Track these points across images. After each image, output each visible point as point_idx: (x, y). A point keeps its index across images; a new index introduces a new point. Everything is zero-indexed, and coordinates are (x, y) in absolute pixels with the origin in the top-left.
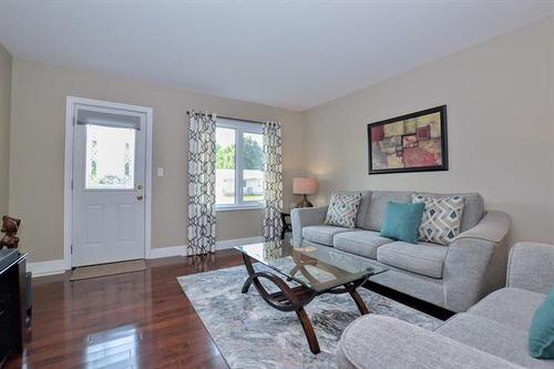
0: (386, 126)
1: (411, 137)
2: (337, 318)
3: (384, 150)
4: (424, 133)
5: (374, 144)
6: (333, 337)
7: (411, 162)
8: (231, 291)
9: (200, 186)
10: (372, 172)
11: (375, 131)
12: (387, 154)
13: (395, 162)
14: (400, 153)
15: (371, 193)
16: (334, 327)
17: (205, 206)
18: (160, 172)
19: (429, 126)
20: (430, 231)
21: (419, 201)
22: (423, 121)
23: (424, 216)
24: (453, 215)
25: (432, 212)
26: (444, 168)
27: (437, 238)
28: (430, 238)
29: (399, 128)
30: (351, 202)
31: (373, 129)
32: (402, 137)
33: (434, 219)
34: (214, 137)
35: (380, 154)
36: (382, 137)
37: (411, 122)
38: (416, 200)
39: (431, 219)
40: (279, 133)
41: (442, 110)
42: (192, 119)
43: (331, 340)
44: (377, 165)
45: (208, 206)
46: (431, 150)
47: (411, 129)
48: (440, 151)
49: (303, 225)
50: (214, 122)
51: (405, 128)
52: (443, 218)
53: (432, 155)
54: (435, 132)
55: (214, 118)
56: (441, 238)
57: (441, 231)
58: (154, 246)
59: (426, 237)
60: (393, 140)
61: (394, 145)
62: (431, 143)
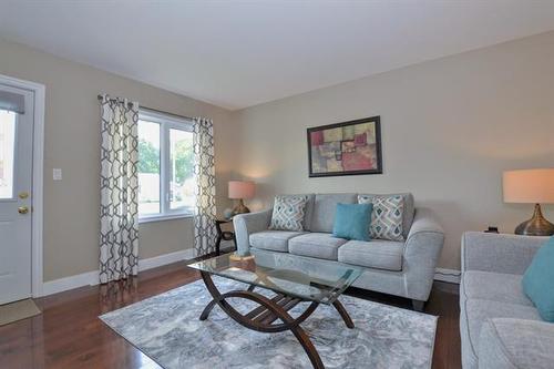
0: (325, 131)
1: (349, 143)
2: (318, 327)
3: (323, 155)
4: (361, 140)
5: (314, 148)
6: (327, 349)
7: (349, 166)
8: (186, 321)
9: (116, 191)
10: (312, 175)
11: (315, 135)
12: (327, 158)
13: (335, 166)
14: (340, 158)
15: (314, 196)
16: (321, 337)
17: (125, 217)
18: (57, 174)
19: (365, 134)
20: (378, 229)
21: (365, 201)
22: (361, 129)
23: (373, 215)
24: (398, 213)
25: (379, 211)
26: (379, 171)
27: (385, 234)
28: (379, 235)
29: (337, 133)
30: (297, 204)
31: (313, 134)
32: (341, 142)
33: (382, 217)
34: (136, 131)
35: (320, 157)
36: (321, 141)
37: (349, 129)
38: (362, 201)
39: (379, 217)
40: (211, 131)
41: (377, 120)
42: (106, 107)
43: (328, 353)
44: (317, 168)
45: (129, 217)
46: (367, 156)
47: (349, 135)
48: (374, 156)
49: (250, 232)
50: (136, 113)
51: (344, 135)
52: (389, 216)
53: (369, 160)
54: (371, 140)
55: (135, 108)
56: (389, 234)
57: (389, 228)
58: (46, 278)
59: (375, 234)
60: (332, 145)
61: (333, 150)
62: (368, 149)
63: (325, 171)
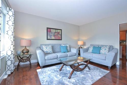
1: (56, 33)
3: (51, 35)
4: (58, 33)
5: (48, 33)
7: (56, 38)
10: (48, 39)
12: (51, 36)
13: (53, 38)
14: (54, 36)
22: (59, 31)
26: (61, 40)
29: (54, 31)
31: (48, 29)
36: (50, 32)
41: (61, 30)
44: (49, 38)
47: (56, 32)
48: (61, 37)
51: (55, 31)
54: (60, 34)
60: (53, 33)
61: (53, 34)
62: (60, 35)
63: (51, 39)
